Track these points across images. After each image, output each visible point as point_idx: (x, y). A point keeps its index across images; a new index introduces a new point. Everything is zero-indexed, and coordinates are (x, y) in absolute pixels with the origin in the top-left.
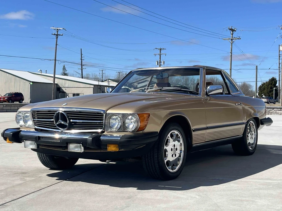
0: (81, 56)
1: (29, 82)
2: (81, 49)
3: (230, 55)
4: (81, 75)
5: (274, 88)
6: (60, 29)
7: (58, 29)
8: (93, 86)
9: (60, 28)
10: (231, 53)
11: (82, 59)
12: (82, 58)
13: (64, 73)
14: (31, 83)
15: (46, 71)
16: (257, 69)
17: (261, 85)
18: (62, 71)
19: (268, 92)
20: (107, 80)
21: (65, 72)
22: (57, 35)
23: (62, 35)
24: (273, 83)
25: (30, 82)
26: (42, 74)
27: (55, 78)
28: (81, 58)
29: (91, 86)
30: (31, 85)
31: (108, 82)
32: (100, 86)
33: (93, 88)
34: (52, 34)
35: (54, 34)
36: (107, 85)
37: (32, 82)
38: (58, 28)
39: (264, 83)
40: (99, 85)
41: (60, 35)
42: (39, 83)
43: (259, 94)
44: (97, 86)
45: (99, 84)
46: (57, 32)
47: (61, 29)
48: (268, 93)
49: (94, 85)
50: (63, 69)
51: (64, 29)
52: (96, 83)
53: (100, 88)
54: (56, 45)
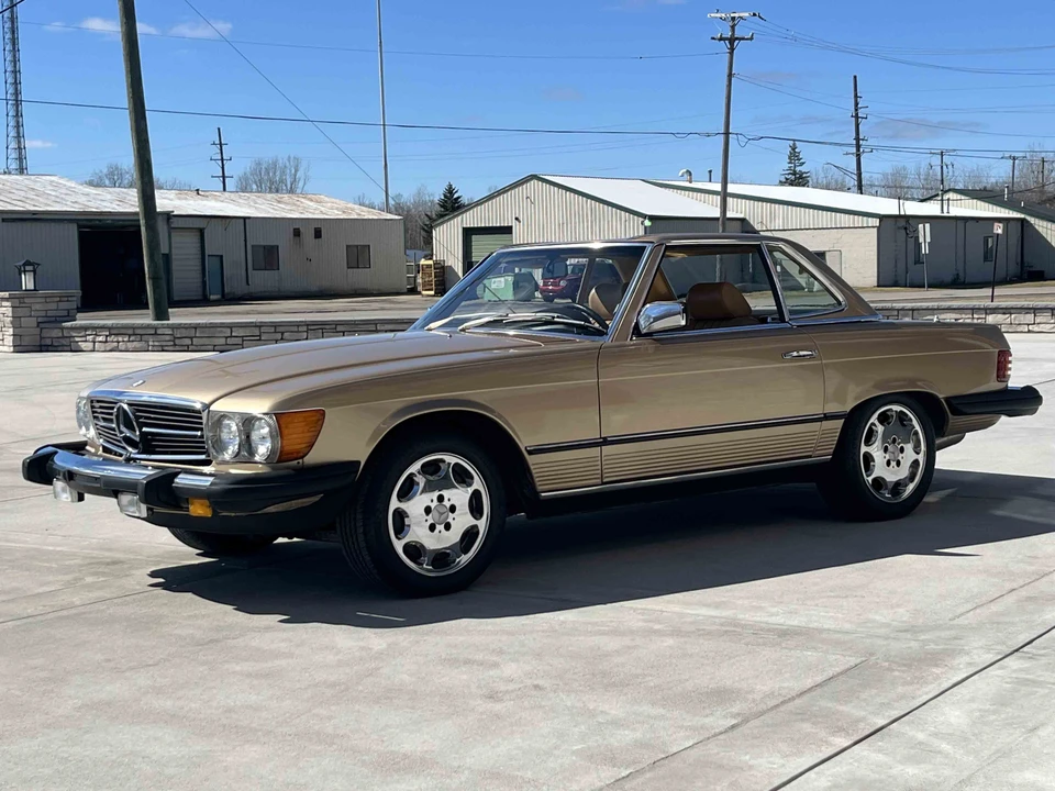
0: (857, 104)
1: (641, 219)
2: (855, 77)
4: (855, 177)
6: (741, 17)
7: (733, 18)
8: (876, 222)
9: (741, 15)
11: (857, 117)
12: (859, 111)
13: (794, 173)
14: (648, 223)
15: (710, 172)
18: (787, 166)
20: (937, 195)
21: (798, 169)
22: (732, 40)
23: (751, 39)
25: (644, 216)
26: (693, 185)
27: (725, 195)
28: (856, 110)
29: (867, 222)
30: (646, 227)
31: (942, 200)
32: (907, 218)
33: (879, 228)
34: (713, 38)
35: (721, 39)
36: (938, 213)
37: (652, 218)
38: (736, 15)
40: (900, 216)
41: (743, 39)
42: (676, 221)
44: (892, 221)
45: (902, 213)
46: (733, 27)
47: (747, 14)
49: (882, 218)
50: (790, 158)
51: (754, 15)
52: (889, 207)
53: (906, 229)
54: (730, 75)
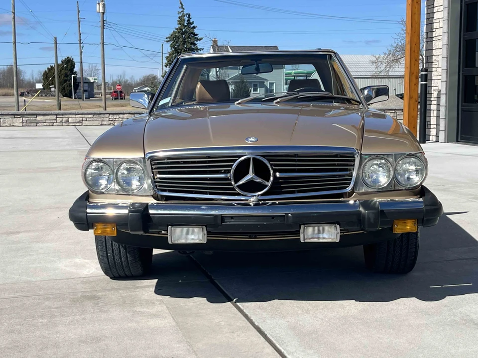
3: (12, 16)
5: (73, 76)
10: (14, 13)
16: (56, 43)
17: (47, 70)
19: (61, 82)
24: (69, 67)
39: (51, 66)
43: (44, 85)
48: (62, 85)
